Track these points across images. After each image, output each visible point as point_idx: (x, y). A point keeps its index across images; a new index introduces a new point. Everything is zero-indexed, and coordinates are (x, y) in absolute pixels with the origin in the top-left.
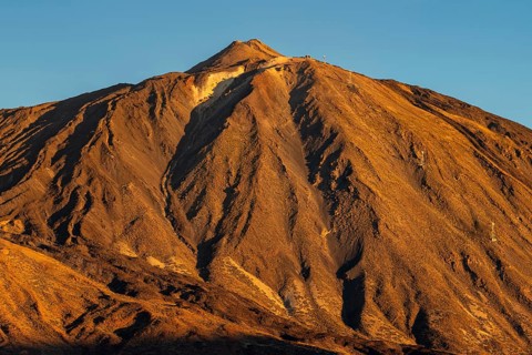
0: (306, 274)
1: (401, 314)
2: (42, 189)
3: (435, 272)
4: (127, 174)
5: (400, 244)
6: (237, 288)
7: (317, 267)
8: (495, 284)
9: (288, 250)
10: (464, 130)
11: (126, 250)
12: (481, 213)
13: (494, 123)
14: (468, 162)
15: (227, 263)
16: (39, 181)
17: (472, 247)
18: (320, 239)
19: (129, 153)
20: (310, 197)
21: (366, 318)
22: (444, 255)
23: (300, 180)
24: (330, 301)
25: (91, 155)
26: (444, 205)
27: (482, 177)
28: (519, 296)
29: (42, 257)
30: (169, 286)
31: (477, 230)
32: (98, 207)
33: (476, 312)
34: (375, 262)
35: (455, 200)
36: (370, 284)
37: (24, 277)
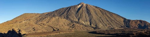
0: (87, 21)
1: (94, 24)
2: (65, 14)
3: (97, 21)
4: (72, 13)
5: (94, 19)
6: (81, 22)
7: (88, 21)
8: (102, 22)
9: (85, 19)
10: (100, 10)
11: (72, 19)
12: (101, 16)
13: (102, 9)
14: (100, 12)
15: (80, 20)
17: (100, 19)
18: (88, 18)
19: (73, 11)
20: (87, 15)
21: (92, 25)
22: (98, 20)
23: (86, 14)
24: (89, 23)
25: (69, 11)
26: (98, 16)
27: (101, 13)
28: (104, 23)
29: (65, 20)
30: (76, 22)
31: (101, 18)
32: (70, 16)
33: (100, 24)
34: (92, 20)
35: (99, 15)
36: (92, 22)
37: (64, 21)
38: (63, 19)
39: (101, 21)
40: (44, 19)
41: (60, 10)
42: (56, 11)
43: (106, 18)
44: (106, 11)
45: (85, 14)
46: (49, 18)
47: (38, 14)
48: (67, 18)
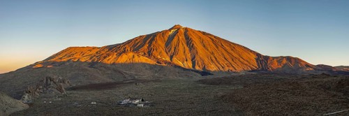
0: (186, 60)
1: (201, 66)
3: (206, 60)
4: (159, 45)
5: (201, 56)
6: (176, 63)
7: (188, 59)
8: (216, 62)
9: (184, 57)
10: (211, 38)
11: (159, 57)
13: (215, 37)
14: (211, 43)
15: (175, 59)
16: (146, 47)
17: (212, 56)
18: (189, 56)
19: (160, 42)
20: (187, 49)
21: (196, 67)
22: (208, 57)
23: (185, 45)
24: (190, 65)
25: (154, 42)
26: (208, 50)
27: (213, 45)
28: (219, 64)
29: (146, 58)
30: (166, 62)
31: (213, 53)
32: (155, 50)
33: (213, 66)
34: (197, 58)
35: (209, 49)
36: (196, 62)
38: (141, 57)
39: (214, 59)
40: (105, 58)
41: (136, 39)
42: (129, 42)
43: (223, 54)
44: (223, 40)
45: (183, 47)
46: (115, 56)
47: (94, 48)
48: (150, 54)
